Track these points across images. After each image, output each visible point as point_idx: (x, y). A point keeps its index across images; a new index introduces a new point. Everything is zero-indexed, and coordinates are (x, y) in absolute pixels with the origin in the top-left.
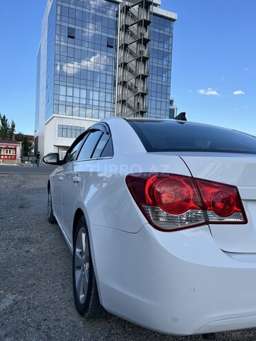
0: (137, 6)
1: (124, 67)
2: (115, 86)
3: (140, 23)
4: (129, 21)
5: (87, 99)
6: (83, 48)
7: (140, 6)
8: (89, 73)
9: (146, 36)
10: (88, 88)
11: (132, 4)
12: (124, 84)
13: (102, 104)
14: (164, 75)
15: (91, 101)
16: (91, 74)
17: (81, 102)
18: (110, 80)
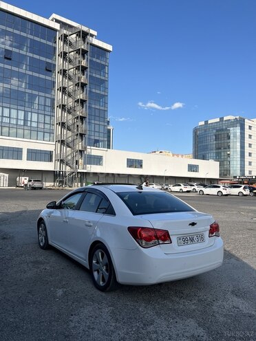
0: (75, 35)
1: (63, 91)
2: (54, 108)
3: (78, 51)
4: (67, 49)
5: (25, 120)
6: (20, 70)
7: (77, 35)
8: (27, 95)
9: (84, 63)
10: (26, 109)
11: (70, 33)
12: (63, 107)
13: (41, 126)
14: (101, 100)
15: (29, 123)
16: (29, 96)
17: (19, 123)
18: (48, 103)
